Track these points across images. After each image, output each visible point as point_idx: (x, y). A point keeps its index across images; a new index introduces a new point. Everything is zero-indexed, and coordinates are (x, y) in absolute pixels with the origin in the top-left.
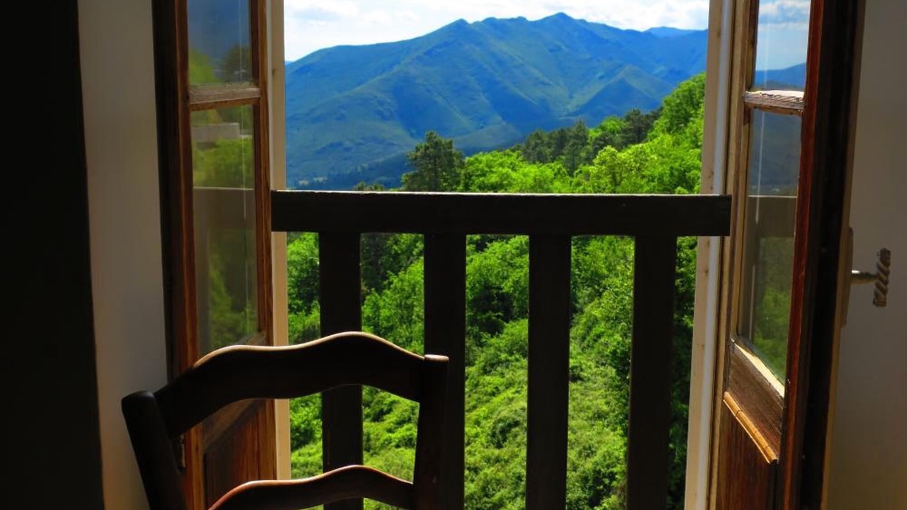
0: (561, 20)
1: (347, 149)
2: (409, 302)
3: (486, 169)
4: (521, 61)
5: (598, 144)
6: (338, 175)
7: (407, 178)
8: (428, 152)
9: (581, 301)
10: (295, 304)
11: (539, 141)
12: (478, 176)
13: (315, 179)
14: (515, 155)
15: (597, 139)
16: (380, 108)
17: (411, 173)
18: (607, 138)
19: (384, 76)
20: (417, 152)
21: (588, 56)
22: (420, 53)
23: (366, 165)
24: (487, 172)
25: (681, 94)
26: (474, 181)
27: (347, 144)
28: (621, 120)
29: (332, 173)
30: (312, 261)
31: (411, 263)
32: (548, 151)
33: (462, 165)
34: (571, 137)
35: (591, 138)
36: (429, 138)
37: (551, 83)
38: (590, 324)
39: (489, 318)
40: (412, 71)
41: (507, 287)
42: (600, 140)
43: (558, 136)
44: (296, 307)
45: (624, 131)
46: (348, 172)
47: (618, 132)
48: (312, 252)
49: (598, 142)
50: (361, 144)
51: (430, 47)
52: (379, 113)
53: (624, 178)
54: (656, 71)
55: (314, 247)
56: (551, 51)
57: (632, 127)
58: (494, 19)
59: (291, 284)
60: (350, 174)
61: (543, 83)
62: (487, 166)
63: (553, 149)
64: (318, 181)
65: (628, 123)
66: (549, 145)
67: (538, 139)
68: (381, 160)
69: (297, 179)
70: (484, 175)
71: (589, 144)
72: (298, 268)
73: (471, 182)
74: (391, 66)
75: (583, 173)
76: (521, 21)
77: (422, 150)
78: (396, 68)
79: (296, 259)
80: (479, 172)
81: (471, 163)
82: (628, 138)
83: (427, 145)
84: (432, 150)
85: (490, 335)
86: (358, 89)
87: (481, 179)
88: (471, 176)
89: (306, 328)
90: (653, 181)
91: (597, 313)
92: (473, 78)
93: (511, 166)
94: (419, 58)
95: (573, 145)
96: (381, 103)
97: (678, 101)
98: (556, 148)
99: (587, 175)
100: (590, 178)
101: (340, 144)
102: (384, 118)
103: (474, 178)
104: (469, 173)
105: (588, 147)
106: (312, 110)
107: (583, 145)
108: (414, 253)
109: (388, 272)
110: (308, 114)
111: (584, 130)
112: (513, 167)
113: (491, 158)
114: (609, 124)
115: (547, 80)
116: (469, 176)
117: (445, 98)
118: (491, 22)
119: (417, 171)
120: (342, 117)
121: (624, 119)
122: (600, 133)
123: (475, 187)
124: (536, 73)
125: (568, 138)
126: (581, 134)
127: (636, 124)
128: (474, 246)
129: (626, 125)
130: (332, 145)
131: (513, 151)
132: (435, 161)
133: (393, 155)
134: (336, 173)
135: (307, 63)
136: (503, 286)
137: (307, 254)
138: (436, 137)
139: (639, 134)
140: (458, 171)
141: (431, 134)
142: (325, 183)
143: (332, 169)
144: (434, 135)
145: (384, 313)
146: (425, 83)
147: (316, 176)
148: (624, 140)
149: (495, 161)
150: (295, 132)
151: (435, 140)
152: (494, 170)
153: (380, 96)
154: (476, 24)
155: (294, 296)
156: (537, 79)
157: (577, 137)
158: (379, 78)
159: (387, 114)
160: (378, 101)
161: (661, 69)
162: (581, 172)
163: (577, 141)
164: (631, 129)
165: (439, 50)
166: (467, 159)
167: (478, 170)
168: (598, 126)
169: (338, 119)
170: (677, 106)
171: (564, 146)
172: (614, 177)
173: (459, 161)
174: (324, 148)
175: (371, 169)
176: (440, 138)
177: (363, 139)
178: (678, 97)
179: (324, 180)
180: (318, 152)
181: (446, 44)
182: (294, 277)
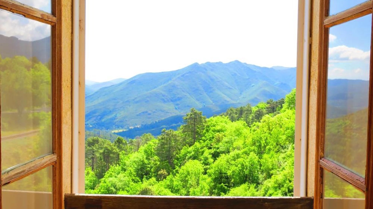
0: (237, 63)
1: (150, 114)
2: (187, 179)
3: (215, 123)
4: (220, 79)
5: (257, 113)
6: (146, 125)
7: (183, 127)
8: (192, 116)
9: (261, 179)
10: (136, 179)
11: (232, 112)
12: (212, 126)
13: (136, 126)
14: (226, 118)
15: (256, 111)
16: (163, 98)
17: (185, 125)
18: (260, 111)
19: (165, 85)
20: (187, 116)
21: (248, 77)
22: (179, 76)
23: (157, 121)
24: (215, 125)
25: (293, 94)
26: (210, 128)
27: (150, 112)
28: (265, 103)
29: (143, 124)
30: (143, 161)
31: (185, 162)
32: (236, 116)
33: (206, 122)
34: (245, 110)
35: (254, 111)
36: (192, 111)
37: (233, 88)
38: (267, 189)
39: (222, 186)
40: (176, 83)
41: (229, 173)
42: (258, 112)
43: (240, 110)
44: (136, 180)
45: (267, 108)
46: (150, 124)
47: (264, 108)
48: (143, 157)
49: (257, 112)
50: (155, 112)
51: (183, 74)
52: (163, 100)
53: (274, 128)
54: (276, 83)
55: (144, 155)
56: (233, 75)
57: (270, 106)
58: (209, 62)
59: (134, 171)
60: (151, 124)
61: (229, 88)
62: (215, 122)
63: (237, 115)
64: (137, 127)
65: (268, 105)
66: (236, 113)
67: (231, 111)
68: (163, 119)
69: (129, 126)
70: (214, 126)
71: (252, 113)
72: (137, 164)
73: (209, 129)
74: (168, 81)
75: (256, 125)
76: (220, 63)
77: (189, 116)
78: (170, 82)
79: (137, 160)
80: (213, 125)
81: (209, 121)
82: (269, 111)
83: (192, 113)
84: (193, 116)
85: (224, 194)
86: (155, 90)
87: (214, 128)
88: (209, 126)
89: (143, 189)
90: (288, 129)
91: (270, 185)
92: (201, 86)
93: (225, 122)
94: (179, 78)
95: (246, 114)
96: (164, 96)
97: (292, 96)
98: (239, 115)
99: (258, 127)
100: (259, 128)
101: (147, 112)
102: (164, 102)
103: (210, 127)
104: (208, 125)
105: (253, 114)
106: (136, 98)
107: (250, 113)
108: (186, 158)
109: (175, 166)
110: (133, 100)
111: (250, 108)
112: (226, 123)
113: (217, 119)
114: (260, 105)
115: (231, 87)
116: (208, 126)
117: (189, 94)
118: (208, 64)
119: (187, 124)
120: (147, 102)
121: (266, 103)
122: (257, 109)
123: (211, 131)
124: (226, 84)
125: (244, 111)
126: (249, 109)
127: (272, 105)
128: (212, 155)
129: (268, 106)
130: (143, 113)
131: (226, 116)
132: (194, 120)
133: (168, 117)
134: (145, 124)
135: (134, 79)
136: (227, 172)
137: (142, 158)
138: (195, 110)
139: (273, 109)
140: (204, 124)
141: (193, 109)
142: (140, 128)
143: (143, 122)
144: (194, 110)
145: (175, 183)
146: (182, 88)
147: (136, 125)
148: (267, 112)
149: (219, 120)
150: (128, 107)
151: (195, 111)
152: (218, 124)
153: (163, 93)
154: (202, 64)
155: (136, 175)
156: (227, 86)
157: (248, 110)
158: (162, 85)
159: (166, 100)
160: (162, 95)
161: (277, 83)
162: (255, 125)
163: (248, 112)
164: (270, 107)
165: (188, 75)
166: (207, 120)
167: (211, 124)
168: (256, 106)
169: (146, 102)
170: (292, 98)
171: (243, 114)
172: (269, 127)
173: (204, 120)
174: (140, 114)
175: (159, 122)
176: (196, 111)
177: (156, 110)
178: (292, 94)
179: (140, 127)
180: (137, 115)
181: (190, 72)
182: (135, 168)
